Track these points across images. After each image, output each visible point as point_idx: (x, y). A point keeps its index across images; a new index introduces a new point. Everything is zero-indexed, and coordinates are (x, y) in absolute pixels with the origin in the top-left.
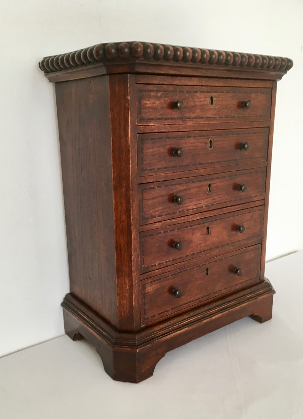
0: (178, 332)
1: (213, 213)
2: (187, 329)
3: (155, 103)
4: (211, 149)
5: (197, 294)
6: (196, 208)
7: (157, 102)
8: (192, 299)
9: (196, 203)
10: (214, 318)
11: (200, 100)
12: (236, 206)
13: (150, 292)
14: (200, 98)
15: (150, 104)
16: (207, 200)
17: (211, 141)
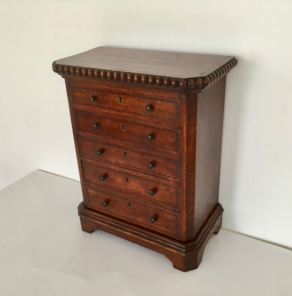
0: (101, 223)
1: (129, 171)
2: (107, 225)
3: (81, 95)
4: (123, 130)
5: (122, 214)
6: (116, 163)
7: (83, 95)
8: (119, 214)
9: (115, 159)
10: (126, 233)
11: (111, 98)
12: (150, 176)
13: (91, 193)
14: (111, 97)
15: (79, 95)
16: (124, 161)
17: (123, 125)
